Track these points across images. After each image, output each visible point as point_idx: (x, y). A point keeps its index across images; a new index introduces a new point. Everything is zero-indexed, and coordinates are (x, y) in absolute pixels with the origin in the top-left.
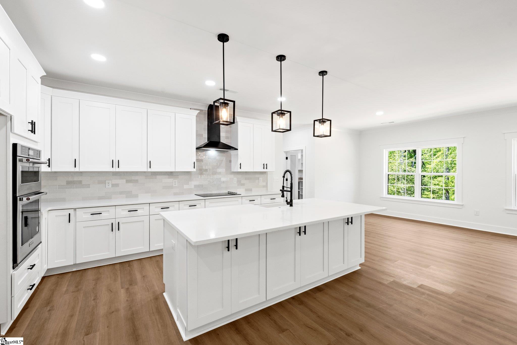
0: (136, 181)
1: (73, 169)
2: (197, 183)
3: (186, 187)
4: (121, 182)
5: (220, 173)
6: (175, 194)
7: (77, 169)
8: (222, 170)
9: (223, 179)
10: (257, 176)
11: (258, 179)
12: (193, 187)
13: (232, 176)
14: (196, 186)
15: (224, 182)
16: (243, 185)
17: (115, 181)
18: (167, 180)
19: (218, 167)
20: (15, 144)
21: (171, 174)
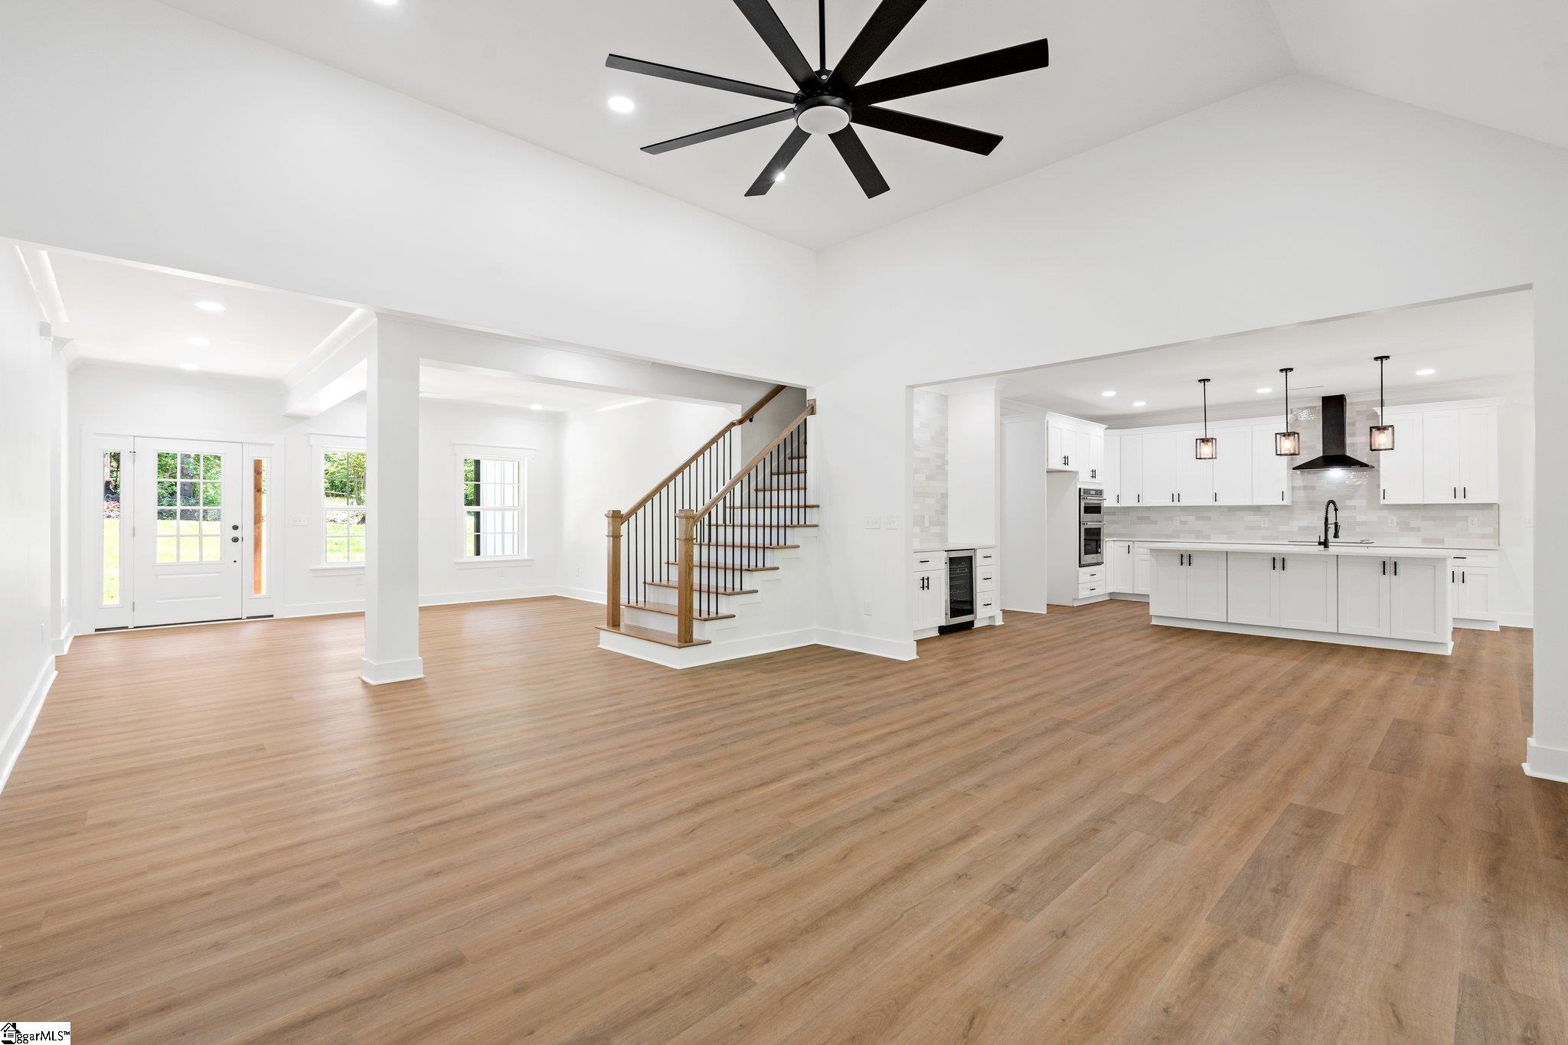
0: (1209, 518)
1: (1137, 505)
2: (1304, 523)
3: (1282, 528)
4: (1191, 518)
5: (1354, 508)
6: (1265, 538)
7: (1140, 504)
8: (1360, 502)
9: (1360, 518)
10: (1459, 513)
11: (1466, 519)
12: (1296, 529)
13: (1385, 513)
14: (1301, 528)
15: (1364, 523)
16: (1418, 529)
17: (1184, 518)
18: (1250, 518)
19: (1350, 498)
20: (1080, 489)
21: (1257, 509)
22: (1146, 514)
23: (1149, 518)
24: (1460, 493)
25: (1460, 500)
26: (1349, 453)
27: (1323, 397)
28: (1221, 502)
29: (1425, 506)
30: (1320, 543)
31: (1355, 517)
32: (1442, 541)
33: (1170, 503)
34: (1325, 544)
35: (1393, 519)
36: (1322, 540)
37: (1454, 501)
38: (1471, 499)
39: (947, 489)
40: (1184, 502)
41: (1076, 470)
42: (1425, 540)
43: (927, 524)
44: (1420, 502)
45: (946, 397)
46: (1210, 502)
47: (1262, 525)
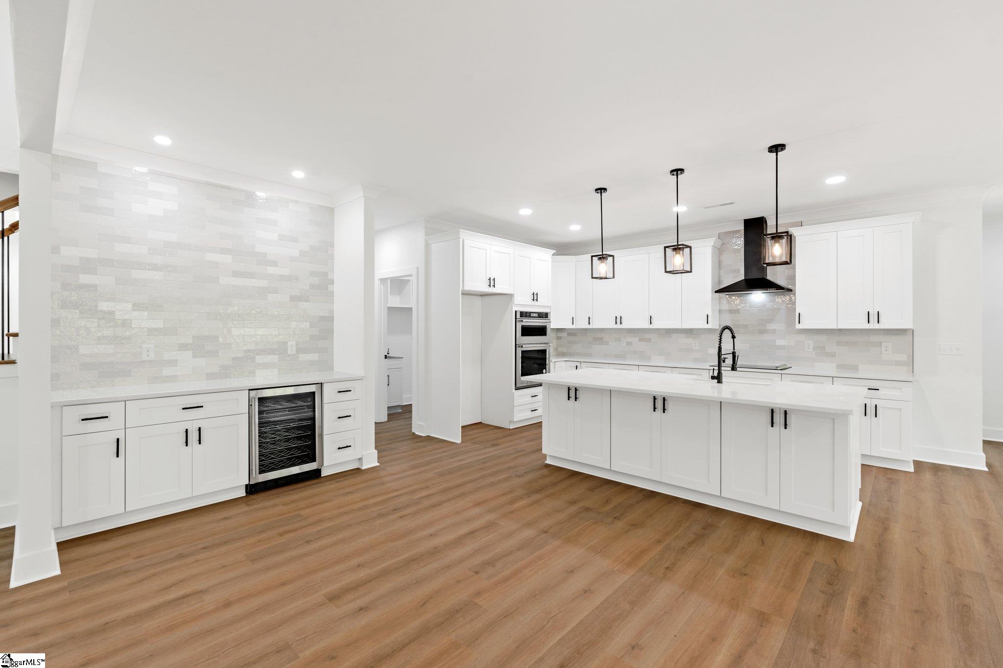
0: (649, 340)
1: (588, 327)
3: (710, 351)
4: (635, 340)
5: (774, 331)
6: (696, 360)
7: (593, 327)
8: (778, 326)
9: (780, 342)
10: (874, 338)
11: (880, 344)
13: (802, 337)
15: (783, 347)
16: (833, 355)
17: (630, 339)
18: (684, 341)
19: (770, 321)
20: (516, 311)
21: (689, 332)
22: (599, 335)
23: (602, 339)
24: (874, 318)
25: (874, 325)
26: (769, 277)
27: (745, 221)
28: (656, 325)
29: (841, 331)
30: (713, 378)
31: (775, 341)
32: (855, 368)
33: (614, 326)
34: (718, 378)
35: (809, 343)
36: (716, 374)
37: (866, 326)
38: (885, 324)
39: (332, 311)
40: (626, 325)
41: (512, 293)
42: (840, 367)
43: (292, 350)
44: (834, 327)
45: (331, 211)
46: (646, 325)
47: (694, 348)
